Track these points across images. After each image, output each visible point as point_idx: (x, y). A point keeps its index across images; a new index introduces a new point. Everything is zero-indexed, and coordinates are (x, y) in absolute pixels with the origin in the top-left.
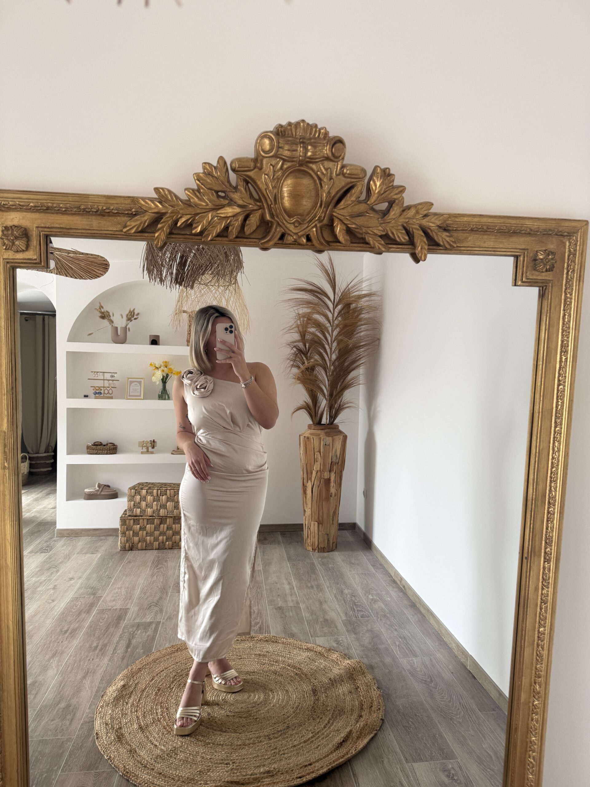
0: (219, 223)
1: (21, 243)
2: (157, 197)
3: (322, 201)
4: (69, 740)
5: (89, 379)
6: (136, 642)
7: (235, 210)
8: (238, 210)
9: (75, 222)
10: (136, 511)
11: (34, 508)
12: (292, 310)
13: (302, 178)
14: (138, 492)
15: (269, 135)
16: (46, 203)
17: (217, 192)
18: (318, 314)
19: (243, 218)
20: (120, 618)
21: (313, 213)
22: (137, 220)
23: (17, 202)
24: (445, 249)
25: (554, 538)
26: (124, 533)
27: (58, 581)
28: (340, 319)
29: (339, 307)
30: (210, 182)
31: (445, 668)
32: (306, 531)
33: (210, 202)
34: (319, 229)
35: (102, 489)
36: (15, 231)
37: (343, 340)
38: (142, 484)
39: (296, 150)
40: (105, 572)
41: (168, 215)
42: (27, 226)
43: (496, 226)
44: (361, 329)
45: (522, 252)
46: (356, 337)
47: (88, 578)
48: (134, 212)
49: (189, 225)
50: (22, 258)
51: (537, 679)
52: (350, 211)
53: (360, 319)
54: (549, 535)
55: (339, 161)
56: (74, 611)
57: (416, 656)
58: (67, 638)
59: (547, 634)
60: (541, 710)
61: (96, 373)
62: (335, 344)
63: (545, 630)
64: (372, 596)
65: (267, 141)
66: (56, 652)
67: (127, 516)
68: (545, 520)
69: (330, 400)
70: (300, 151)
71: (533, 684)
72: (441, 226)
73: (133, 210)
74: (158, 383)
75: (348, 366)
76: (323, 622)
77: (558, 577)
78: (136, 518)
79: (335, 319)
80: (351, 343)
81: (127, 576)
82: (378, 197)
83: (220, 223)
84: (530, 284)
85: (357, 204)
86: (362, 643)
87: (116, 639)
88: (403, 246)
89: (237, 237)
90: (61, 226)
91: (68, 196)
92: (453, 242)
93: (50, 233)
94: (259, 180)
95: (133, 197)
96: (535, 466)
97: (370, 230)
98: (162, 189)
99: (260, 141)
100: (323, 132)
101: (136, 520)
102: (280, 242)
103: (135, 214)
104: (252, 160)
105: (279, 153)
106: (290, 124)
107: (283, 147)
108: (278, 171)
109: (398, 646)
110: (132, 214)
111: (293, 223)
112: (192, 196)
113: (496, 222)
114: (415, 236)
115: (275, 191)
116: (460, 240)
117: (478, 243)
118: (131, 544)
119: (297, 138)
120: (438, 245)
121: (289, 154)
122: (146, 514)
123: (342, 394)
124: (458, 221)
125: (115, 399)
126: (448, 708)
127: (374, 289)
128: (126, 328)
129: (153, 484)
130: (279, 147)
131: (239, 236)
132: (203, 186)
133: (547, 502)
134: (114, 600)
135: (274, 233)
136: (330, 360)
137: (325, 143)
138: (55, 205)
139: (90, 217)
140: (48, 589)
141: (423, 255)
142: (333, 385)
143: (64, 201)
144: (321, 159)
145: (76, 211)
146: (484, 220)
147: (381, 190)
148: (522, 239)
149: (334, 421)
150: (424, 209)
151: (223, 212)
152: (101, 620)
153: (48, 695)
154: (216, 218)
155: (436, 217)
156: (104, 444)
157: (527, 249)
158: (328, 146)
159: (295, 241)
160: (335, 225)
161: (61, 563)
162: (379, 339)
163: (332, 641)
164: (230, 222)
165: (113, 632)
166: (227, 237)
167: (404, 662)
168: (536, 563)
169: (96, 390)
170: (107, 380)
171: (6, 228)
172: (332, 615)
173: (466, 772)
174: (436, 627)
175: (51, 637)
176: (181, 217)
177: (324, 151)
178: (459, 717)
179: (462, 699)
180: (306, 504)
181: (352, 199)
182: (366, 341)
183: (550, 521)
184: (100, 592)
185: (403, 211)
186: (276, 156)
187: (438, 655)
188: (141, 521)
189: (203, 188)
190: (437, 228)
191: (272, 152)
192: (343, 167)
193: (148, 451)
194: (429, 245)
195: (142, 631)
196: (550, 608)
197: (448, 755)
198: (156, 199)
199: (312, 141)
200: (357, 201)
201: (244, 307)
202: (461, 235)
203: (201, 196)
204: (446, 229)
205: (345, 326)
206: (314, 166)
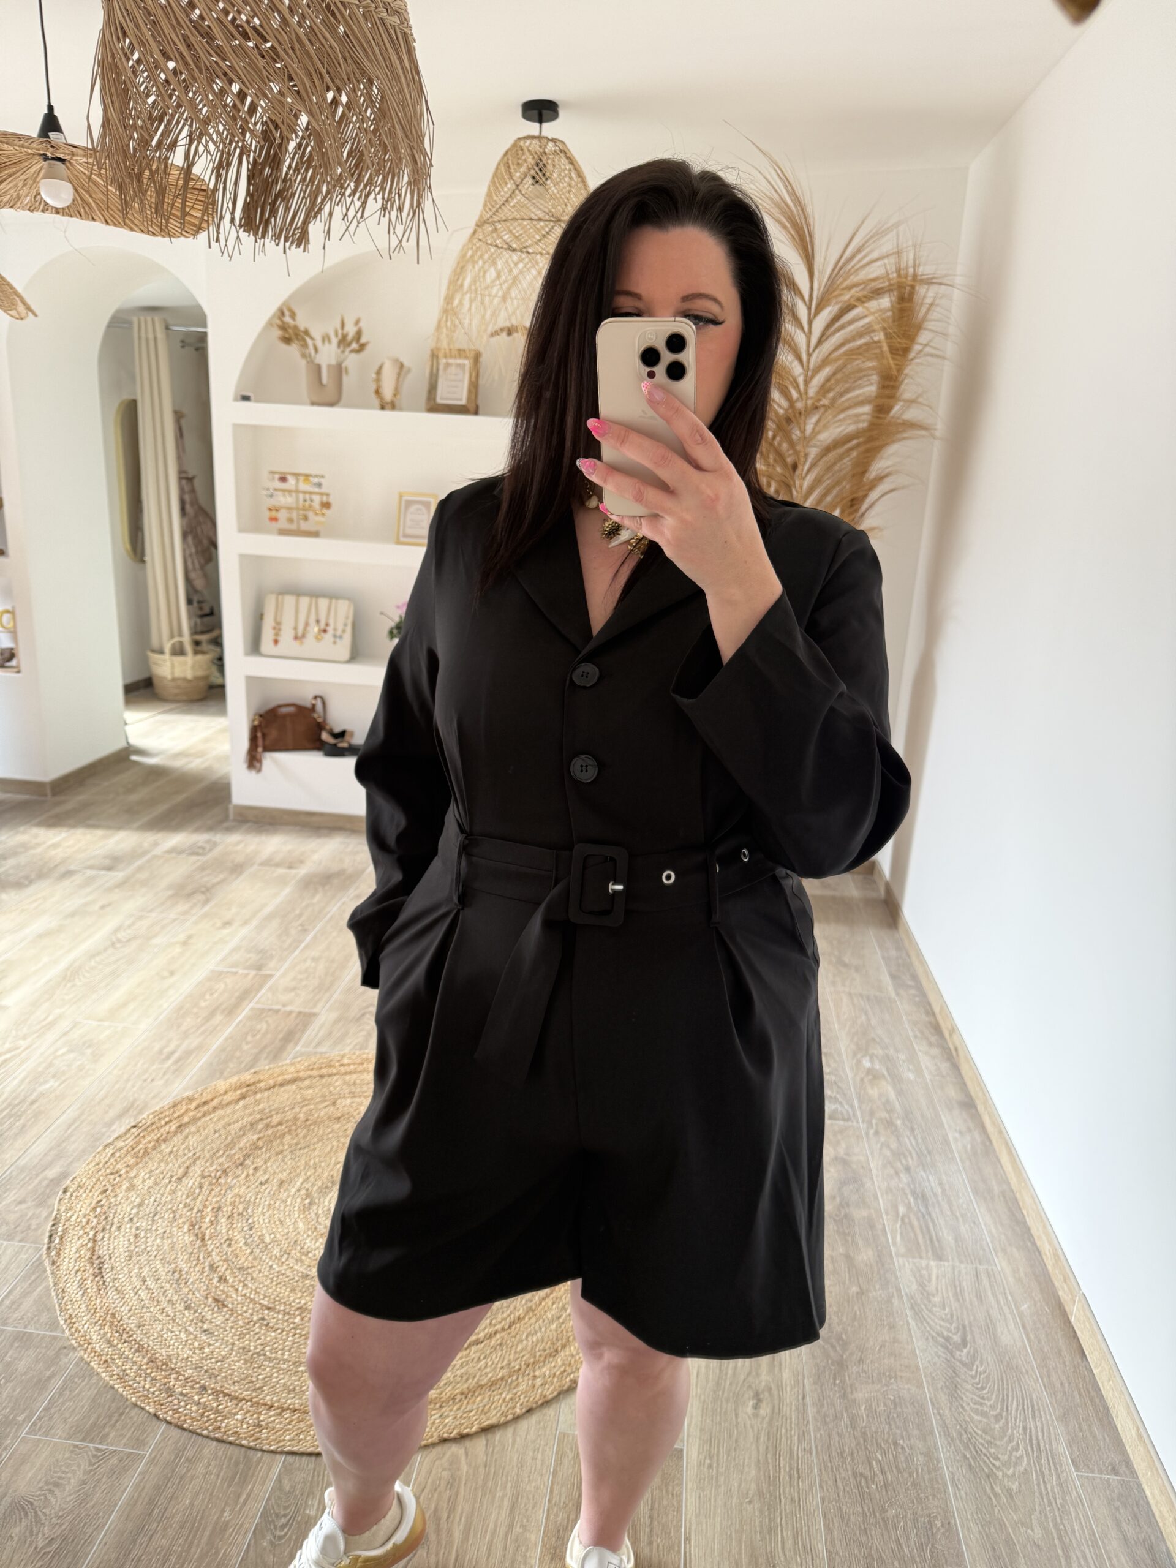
20: (290, 1037)
31: (1010, 1308)
40: (300, 915)
47: (261, 927)
56: (203, 1004)
57: (939, 1257)
58: (164, 1074)
64: (872, 1061)
109: (903, 1220)
134: (294, 989)
140: (172, 944)
161: (220, 883)
167: (904, 1268)
178: (1014, 1476)
179: (1034, 1417)
184: (272, 964)
187: (1001, 1264)
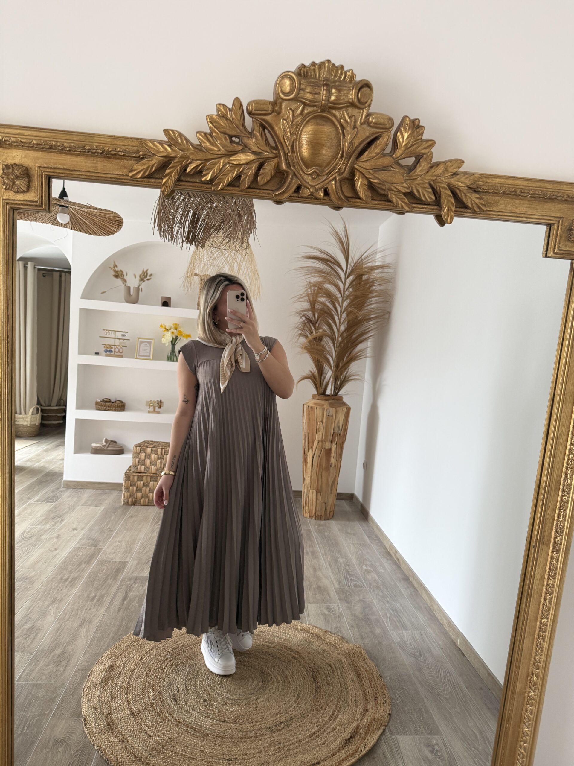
0: (230, 171)
1: (21, 183)
2: (167, 140)
3: (343, 152)
4: (62, 686)
5: (100, 337)
6: (133, 595)
7: (249, 158)
8: (252, 157)
9: (79, 164)
10: (140, 468)
11: (44, 459)
12: (303, 278)
13: (323, 125)
14: (143, 450)
15: (290, 75)
16: (49, 141)
17: (231, 137)
18: (329, 284)
19: (257, 166)
20: (119, 571)
21: (333, 164)
22: (144, 164)
23: (19, 139)
24: (473, 212)
25: (565, 527)
26: (127, 489)
27: (62, 530)
28: (351, 290)
29: (351, 278)
30: (224, 125)
31: (435, 643)
32: (305, 498)
33: (222, 147)
34: (338, 182)
35: (109, 444)
36: (16, 170)
37: (353, 311)
38: (148, 442)
39: (319, 93)
40: (107, 524)
41: (177, 160)
42: (29, 165)
43: (531, 190)
44: (372, 301)
45: (556, 221)
46: (366, 308)
47: (91, 530)
48: (142, 155)
49: (199, 172)
50: (22, 199)
51: (535, 670)
52: (373, 164)
53: (372, 291)
54: (561, 524)
55: (365, 108)
56: (75, 560)
57: (406, 629)
58: (66, 587)
59: (550, 625)
60: (536, 701)
61: (107, 331)
62: (344, 316)
63: (548, 621)
64: (366, 566)
65: (287, 82)
66: (55, 599)
67: (131, 472)
68: (557, 508)
69: (336, 370)
70: (323, 94)
71: (530, 674)
72: (471, 186)
73: (141, 153)
74: (167, 345)
75: (356, 337)
76: (316, 589)
77: (566, 568)
78: (140, 475)
79: (347, 290)
80: (361, 315)
81: (128, 530)
82: (405, 151)
83: (232, 171)
84: (562, 256)
85: (382, 157)
86: (353, 612)
87: (114, 590)
88: (429, 207)
89: (249, 187)
90: (65, 167)
91: (72, 135)
92: (482, 204)
93: (53, 174)
94: (277, 125)
95: (141, 139)
96: (551, 452)
97: (393, 186)
98: (172, 131)
99: (280, 81)
100: (349, 75)
101: (140, 477)
102: (295, 195)
103: (143, 158)
104: (270, 102)
105: (300, 95)
106: (314, 64)
107: (305, 89)
108: (298, 116)
109: (390, 618)
110: (139, 157)
111: (311, 174)
112: (204, 140)
113: (531, 185)
114: (442, 196)
115: (294, 138)
116: (489, 203)
117: (509, 208)
118: (134, 499)
119: (321, 80)
120: (466, 207)
121: (310, 97)
122: (150, 471)
123: (349, 366)
124: (489, 183)
125: (125, 357)
126: (435, 683)
127: (388, 260)
128: (138, 288)
129: (157, 442)
130: (300, 89)
131: (252, 186)
132: (216, 130)
133: (561, 490)
134: (114, 553)
135: (290, 184)
136: (338, 331)
137: (351, 87)
138: (58, 144)
139: (95, 159)
140: (52, 538)
141: (450, 217)
142: (340, 357)
143: (68, 140)
144: (346, 105)
145: (80, 151)
146: (518, 182)
147: (408, 142)
148: (557, 206)
149: (338, 392)
150: (453, 167)
151: (236, 159)
152: (100, 572)
153: (45, 641)
154: (228, 166)
155: (467, 176)
156: (113, 400)
157: (563, 218)
158: (354, 91)
159: (312, 194)
160: (355, 179)
161: (65, 513)
162: (389, 313)
163: (324, 608)
164: (242, 170)
165: (111, 584)
166: (238, 186)
167: (394, 635)
168: (544, 553)
169: (107, 348)
170: (118, 339)
171: (7, 166)
172: (325, 582)
173: (450, 749)
174: (429, 602)
175: (51, 584)
176: (190, 163)
177: (349, 95)
178: (446, 694)
179: (450, 676)
180: (306, 472)
181: (376, 151)
182: (376, 314)
183: (562, 509)
184: (100, 544)
185: (431, 167)
186: (296, 99)
187: (429, 630)
188: (145, 478)
189: (216, 132)
190: (466, 188)
191: (293, 94)
192: (368, 115)
193: (155, 411)
194: (456, 207)
195: (139, 585)
196: (554, 599)
197: (433, 730)
198: (165, 142)
199: (337, 84)
200: (381, 154)
201: (255, 273)
202: (491, 198)
203: (213, 140)
204: (477, 190)
205: (356, 297)
206: (337, 113)
